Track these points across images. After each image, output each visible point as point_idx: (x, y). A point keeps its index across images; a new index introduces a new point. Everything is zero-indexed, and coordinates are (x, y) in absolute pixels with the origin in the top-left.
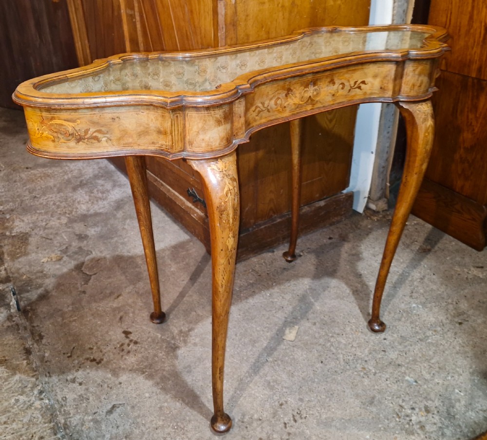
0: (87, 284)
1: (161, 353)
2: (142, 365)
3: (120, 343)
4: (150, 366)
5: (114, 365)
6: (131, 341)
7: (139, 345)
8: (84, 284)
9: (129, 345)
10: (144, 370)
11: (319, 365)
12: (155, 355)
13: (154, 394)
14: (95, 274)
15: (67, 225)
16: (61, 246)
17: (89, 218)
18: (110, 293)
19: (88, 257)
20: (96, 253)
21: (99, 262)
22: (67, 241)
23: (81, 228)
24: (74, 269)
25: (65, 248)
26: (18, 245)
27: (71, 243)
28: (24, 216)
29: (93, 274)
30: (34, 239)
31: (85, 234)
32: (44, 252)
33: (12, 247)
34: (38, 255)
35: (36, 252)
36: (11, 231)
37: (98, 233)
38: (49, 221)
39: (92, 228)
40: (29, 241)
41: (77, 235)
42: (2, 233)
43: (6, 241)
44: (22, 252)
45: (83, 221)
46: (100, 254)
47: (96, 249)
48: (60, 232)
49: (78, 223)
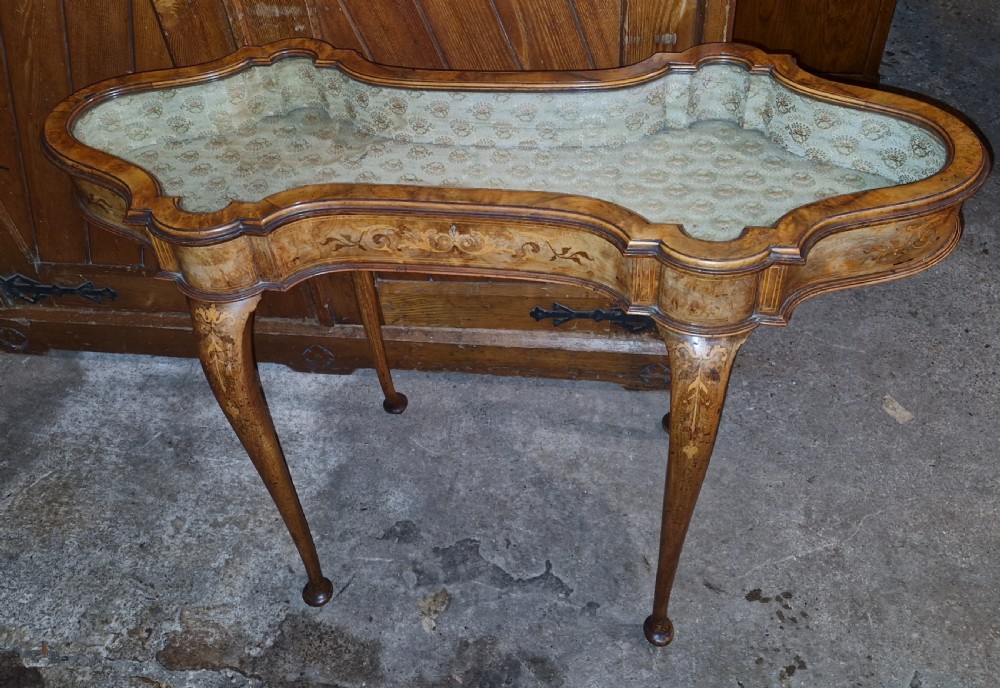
0: (572, 591)
1: (835, 575)
2: (847, 612)
3: (775, 616)
4: (855, 603)
5: (821, 646)
6: (778, 599)
7: (798, 594)
8: (567, 594)
9: (786, 607)
10: (860, 614)
11: (974, 421)
12: (836, 585)
13: (919, 626)
14: (549, 565)
15: (329, 538)
16: (400, 578)
17: (342, 493)
18: (626, 570)
19: (481, 553)
20: (478, 535)
21: (513, 543)
22: (392, 562)
23: (368, 520)
24: (504, 590)
25: (414, 575)
26: (323, 649)
27: (405, 558)
28: (208, 598)
29: (545, 569)
30: (329, 614)
31: (397, 524)
32: (395, 614)
33: (323, 663)
34: (400, 628)
35: (385, 627)
36: (250, 643)
37: (411, 501)
38: (280, 560)
39: (384, 503)
40: (328, 624)
41: (385, 537)
42: (242, 662)
43: (286, 666)
44: (357, 652)
45: (344, 506)
46: (490, 532)
47: (466, 528)
48: (347, 559)
49: (340, 517)
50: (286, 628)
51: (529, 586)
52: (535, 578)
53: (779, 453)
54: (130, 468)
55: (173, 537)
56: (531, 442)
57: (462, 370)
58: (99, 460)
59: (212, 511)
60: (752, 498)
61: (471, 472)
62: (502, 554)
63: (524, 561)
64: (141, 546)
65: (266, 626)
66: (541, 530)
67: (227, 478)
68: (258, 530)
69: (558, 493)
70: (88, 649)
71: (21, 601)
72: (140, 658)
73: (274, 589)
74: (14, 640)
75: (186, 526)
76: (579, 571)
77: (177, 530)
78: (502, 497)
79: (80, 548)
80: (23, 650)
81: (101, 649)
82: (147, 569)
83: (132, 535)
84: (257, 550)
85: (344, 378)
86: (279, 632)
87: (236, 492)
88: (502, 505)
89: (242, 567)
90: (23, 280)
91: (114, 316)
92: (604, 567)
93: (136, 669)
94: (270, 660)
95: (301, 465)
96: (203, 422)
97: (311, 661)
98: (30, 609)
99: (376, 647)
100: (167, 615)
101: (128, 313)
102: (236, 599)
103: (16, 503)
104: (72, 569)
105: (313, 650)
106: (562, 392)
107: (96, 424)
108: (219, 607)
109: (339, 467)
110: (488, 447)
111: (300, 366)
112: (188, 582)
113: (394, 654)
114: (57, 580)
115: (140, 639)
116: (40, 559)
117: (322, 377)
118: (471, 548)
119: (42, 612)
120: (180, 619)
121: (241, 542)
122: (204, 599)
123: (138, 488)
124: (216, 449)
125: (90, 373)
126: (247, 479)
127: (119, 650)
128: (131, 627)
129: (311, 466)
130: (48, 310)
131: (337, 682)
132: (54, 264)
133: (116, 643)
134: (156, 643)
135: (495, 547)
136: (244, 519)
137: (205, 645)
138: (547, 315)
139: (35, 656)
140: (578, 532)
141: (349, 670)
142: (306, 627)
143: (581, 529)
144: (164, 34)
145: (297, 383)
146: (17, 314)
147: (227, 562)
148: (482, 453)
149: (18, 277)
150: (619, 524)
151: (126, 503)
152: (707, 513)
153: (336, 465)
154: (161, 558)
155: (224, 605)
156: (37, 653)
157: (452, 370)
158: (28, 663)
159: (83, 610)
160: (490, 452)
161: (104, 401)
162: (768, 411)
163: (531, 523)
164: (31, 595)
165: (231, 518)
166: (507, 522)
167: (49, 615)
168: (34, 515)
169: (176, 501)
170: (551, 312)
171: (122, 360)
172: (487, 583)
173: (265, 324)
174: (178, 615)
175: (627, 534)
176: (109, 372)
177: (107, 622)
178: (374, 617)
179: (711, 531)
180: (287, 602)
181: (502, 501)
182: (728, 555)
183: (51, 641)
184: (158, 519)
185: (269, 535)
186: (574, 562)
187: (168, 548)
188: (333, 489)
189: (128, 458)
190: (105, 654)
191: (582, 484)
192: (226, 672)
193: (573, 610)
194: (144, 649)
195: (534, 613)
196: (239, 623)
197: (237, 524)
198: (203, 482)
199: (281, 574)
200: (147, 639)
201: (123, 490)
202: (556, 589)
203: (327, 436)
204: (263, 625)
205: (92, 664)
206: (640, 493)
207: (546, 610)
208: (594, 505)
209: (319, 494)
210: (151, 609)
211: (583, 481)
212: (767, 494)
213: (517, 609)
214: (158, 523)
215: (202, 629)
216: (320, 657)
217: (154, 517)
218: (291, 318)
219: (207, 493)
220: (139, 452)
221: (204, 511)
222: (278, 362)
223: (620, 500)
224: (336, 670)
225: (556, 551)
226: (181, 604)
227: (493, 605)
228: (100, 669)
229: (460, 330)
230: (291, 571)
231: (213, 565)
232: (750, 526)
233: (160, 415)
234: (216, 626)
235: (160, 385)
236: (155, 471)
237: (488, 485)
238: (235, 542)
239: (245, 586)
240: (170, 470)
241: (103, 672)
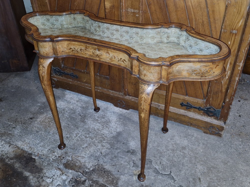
14: (171, 172)
15: (113, 148)
16: (129, 163)
17: (119, 138)
18: (193, 180)
19: (152, 164)
20: (153, 159)
21: (162, 163)
22: (128, 159)
23: (124, 146)
24: (156, 175)
25: (133, 164)
26: (104, 175)
27: (132, 159)
28: (79, 154)
29: (169, 173)
30: (108, 167)
31: (131, 150)
32: (125, 172)
33: (104, 178)
34: (126, 176)
35: (122, 174)
36: (87, 168)
37: (136, 145)
38: (99, 150)
39: (129, 144)
40: (107, 169)
41: (127, 152)
42: (83, 172)
43: (94, 176)
44: (113, 179)
45: (119, 141)
46: (156, 159)
47: (150, 156)
48: (116, 155)
49: (117, 144)
50: (96, 167)
51: (164, 176)
52: (166, 174)
53: (247, 161)
54: (70, 119)
55: (75, 137)
56: (173, 139)
57: (158, 116)
58: (63, 115)
59: (86, 134)
60: (236, 171)
61: (154, 142)
62: (158, 165)
63: (164, 169)
64: (67, 137)
65: (92, 165)
66: (170, 162)
67: (91, 127)
68: (96, 141)
69: (178, 154)
70: (48, 158)
71: (36, 142)
72: (59, 163)
73: (96, 157)
74: (32, 150)
75: (79, 136)
76: (179, 176)
77: (76, 136)
78: (162, 151)
79: (53, 134)
80: (33, 154)
81: (51, 159)
82: (67, 143)
83: (66, 134)
84: (94, 146)
85: (126, 111)
86: (94, 167)
87: (93, 130)
88: (161, 153)
89: (89, 149)
90: (58, 69)
91: (76, 83)
92: (187, 177)
93: (58, 166)
94: (90, 173)
95: (110, 129)
96: (89, 113)
97: (101, 177)
98: (38, 144)
99: (118, 179)
100: (68, 155)
101: (79, 82)
102: (86, 156)
103: (42, 120)
104: (50, 138)
105: (102, 174)
106: (185, 129)
107: (65, 107)
108: (81, 157)
109: (120, 132)
110: (161, 137)
111: (116, 105)
112: (76, 149)
113: (123, 182)
114: (46, 140)
115: (61, 159)
116: (43, 134)
117: (121, 109)
118: (150, 161)
119: (40, 146)
120: (71, 157)
121: (91, 143)
122: (78, 154)
123: (70, 124)
124: (91, 119)
125: (67, 95)
126: (96, 128)
127: (55, 160)
128: (59, 155)
129: (112, 129)
130: (62, 78)
131: (106, 184)
132: (66, 67)
133: (55, 158)
134: (64, 161)
135: (156, 163)
136: (93, 138)
137: (76, 165)
138: (185, 105)
139: (36, 156)
140: (181, 166)
141: (110, 182)
142: (102, 168)
143: (182, 165)
144: (105, 13)
145: (114, 109)
146: (55, 77)
147: (86, 146)
148: (158, 138)
149: (57, 68)
150: (194, 167)
151: (66, 126)
152: (221, 171)
153: (119, 131)
154: (71, 141)
155: (83, 157)
156: (36, 155)
157: (155, 115)
158: (33, 157)
159: (49, 148)
160: (161, 139)
161: (68, 102)
162: (246, 149)
163: (168, 160)
164: (39, 141)
165: (90, 137)
166: (161, 158)
167: (42, 147)
168: (45, 123)
169: (78, 129)
170: (186, 105)
171: (75, 94)
172: (152, 172)
173: (110, 92)
174: (71, 156)
175: (196, 170)
176: (71, 96)
177: (54, 152)
178: (120, 171)
179: (221, 176)
180: (99, 161)
181: (161, 152)
182: (225, 185)
183: (40, 153)
184: (73, 132)
185: (98, 143)
186: (178, 173)
187: (73, 139)
188: (117, 137)
189: (70, 116)
190: (51, 160)
191: (185, 154)
192: (79, 173)
193: (175, 186)
194: (61, 161)
195: (163, 183)
196: (85, 162)
197: (91, 138)
198: (86, 126)
199: (99, 153)
200: (62, 159)
201: (66, 123)
202: (171, 179)
203: (119, 123)
204: (91, 164)
205: (48, 161)
206: (202, 161)
207: (167, 184)
208: (187, 160)
209: (113, 137)
210: (65, 152)
211: (186, 153)
212: (241, 171)
213: (159, 181)
214: (72, 133)
215: (76, 161)
216: (103, 177)
217: (72, 131)
218: (117, 92)
219: (86, 129)
220: (73, 116)
221: (84, 133)
222: (111, 103)
223: (195, 161)
224: (106, 181)
225: (174, 169)
226: (72, 153)
227: (153, 178)
228: (49, 163)
229: (160, 104)
230: (101, 153)
231: (83, 146)
232: (234, 179)
233: (80, 108)
234: (80, 161)
235: (82, 102)
236: (75, 121)
237: (158, 147)
238: (89, 142)
239: (89, 154)
240: (79, 122)
241: (50, 164)
